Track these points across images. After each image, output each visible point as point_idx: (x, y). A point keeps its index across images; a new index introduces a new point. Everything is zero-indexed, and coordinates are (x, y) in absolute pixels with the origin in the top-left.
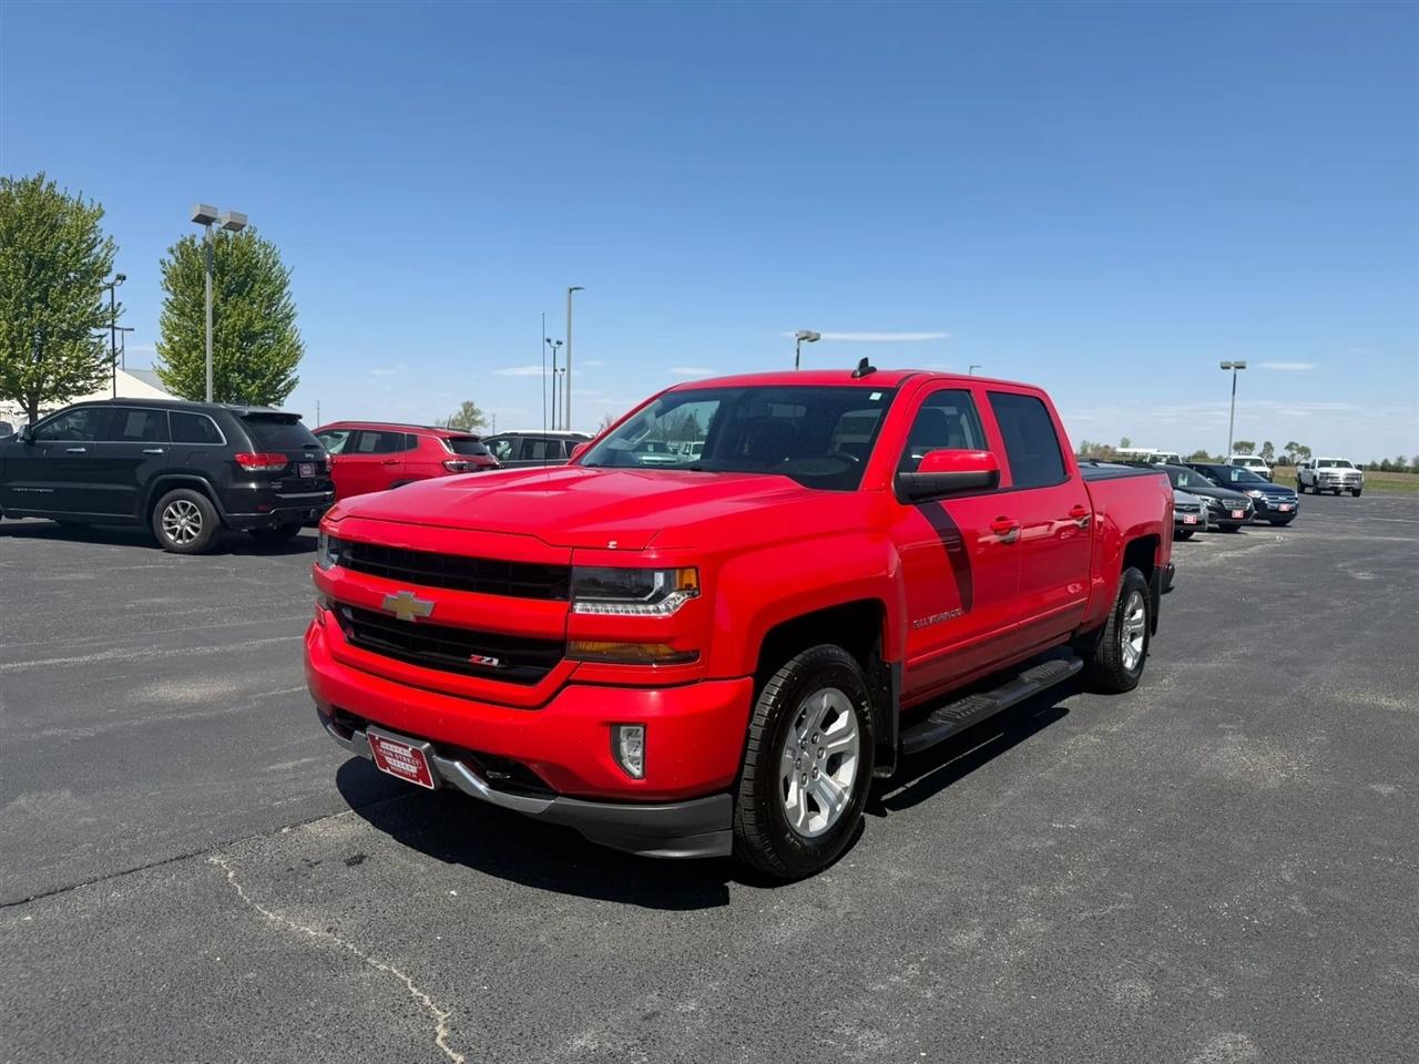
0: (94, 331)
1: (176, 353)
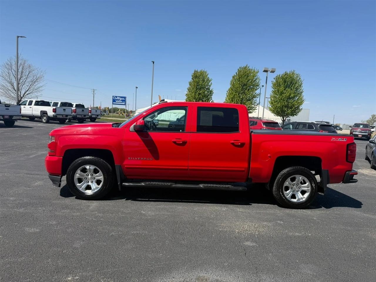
0: (254, 99)
1: (272, 103)
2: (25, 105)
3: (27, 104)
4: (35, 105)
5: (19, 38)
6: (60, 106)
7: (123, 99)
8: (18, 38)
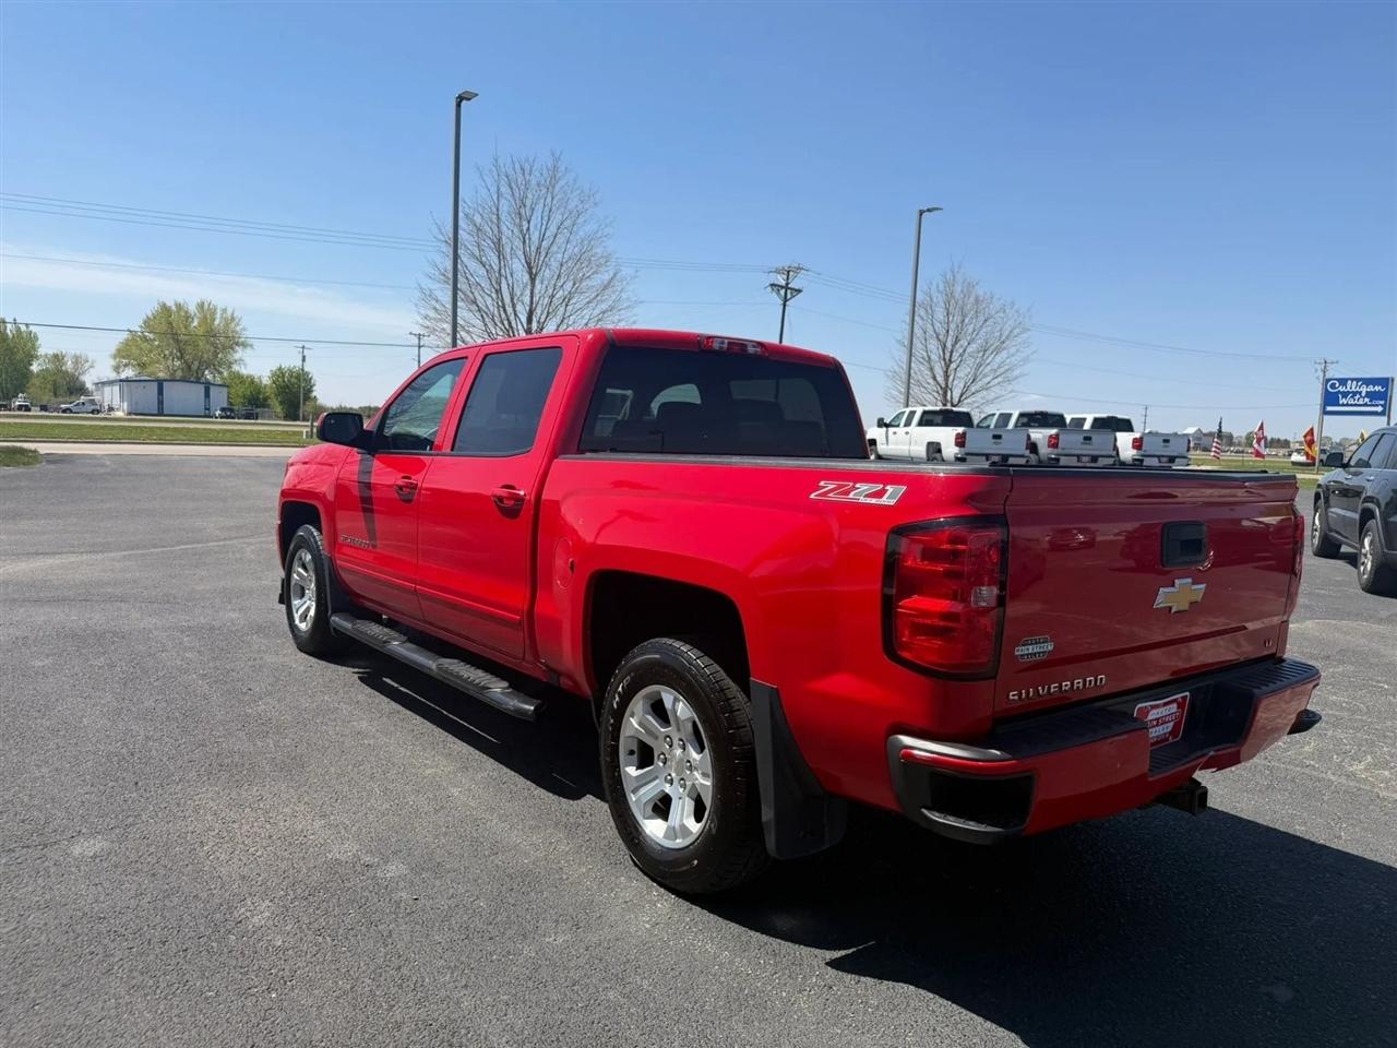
2: (898, 426)
3: (902, 424)
4: (921, 424)
5: (924, 215)
6: (1016, 426)
7: (1377, 388)
8: (921, 215)
